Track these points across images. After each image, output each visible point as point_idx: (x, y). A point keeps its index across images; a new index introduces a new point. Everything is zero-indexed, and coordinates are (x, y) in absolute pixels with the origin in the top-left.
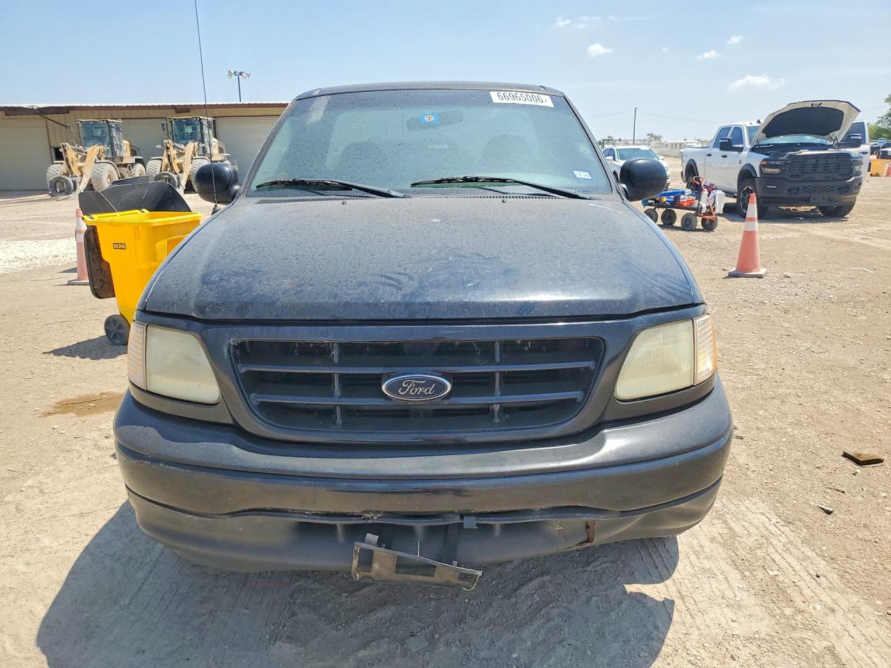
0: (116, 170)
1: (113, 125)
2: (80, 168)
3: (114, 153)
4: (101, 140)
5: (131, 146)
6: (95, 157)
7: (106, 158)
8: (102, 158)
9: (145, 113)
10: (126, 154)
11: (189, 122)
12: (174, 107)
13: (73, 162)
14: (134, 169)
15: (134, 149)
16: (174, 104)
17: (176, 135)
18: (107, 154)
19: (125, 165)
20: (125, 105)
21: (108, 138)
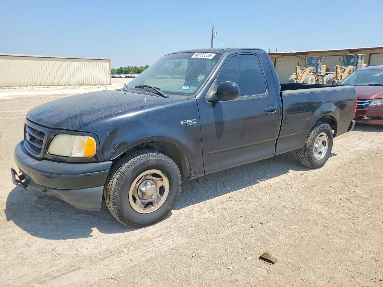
0: (315, 77)
1: (319, 59)
2: (301, 76)
3: (317, 70)
4: (312, 65)
5: (326, 67)
6: (308, 72)
7: (313, 73)
8: (311, 72)
9: (333, 54)
10: (323, 71)
11: (352, 57)
12: (349, 50)
13: (299, 74)
14: (324, 77)
15: (328, 69)
16: (349, 49)
17: (345, 63)
18: (314, 71)
19: (321, 76)
20: (328, 50)
21: (316, 64)
